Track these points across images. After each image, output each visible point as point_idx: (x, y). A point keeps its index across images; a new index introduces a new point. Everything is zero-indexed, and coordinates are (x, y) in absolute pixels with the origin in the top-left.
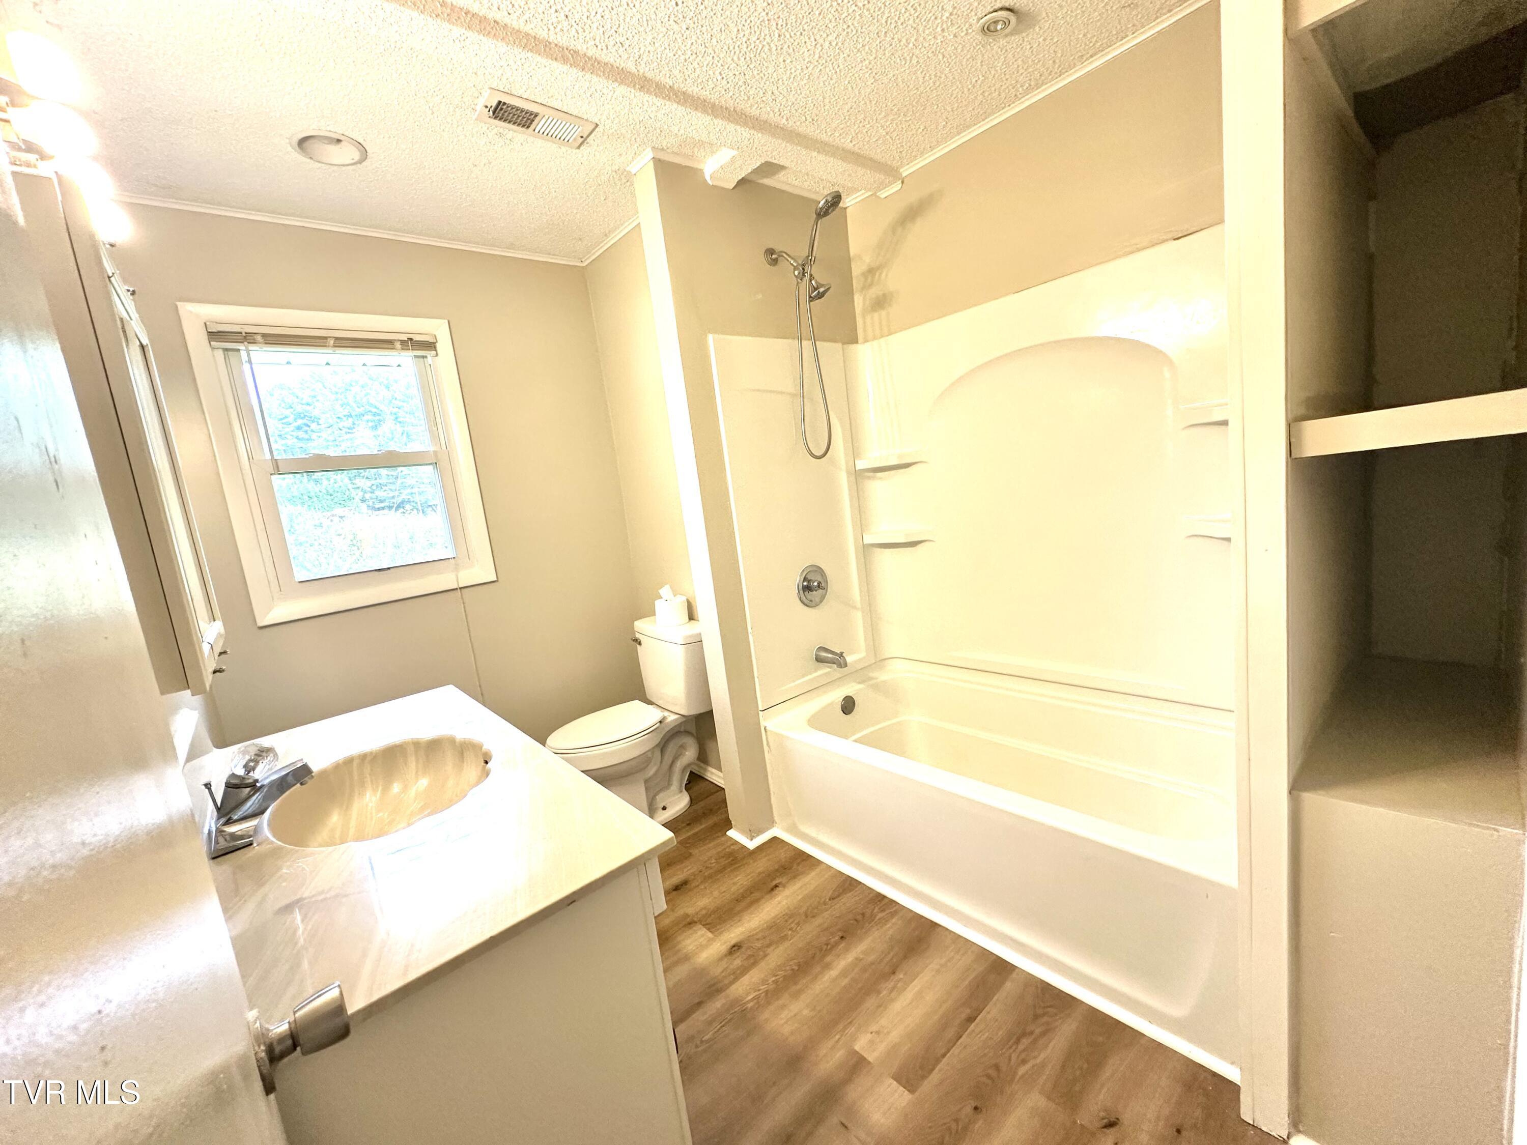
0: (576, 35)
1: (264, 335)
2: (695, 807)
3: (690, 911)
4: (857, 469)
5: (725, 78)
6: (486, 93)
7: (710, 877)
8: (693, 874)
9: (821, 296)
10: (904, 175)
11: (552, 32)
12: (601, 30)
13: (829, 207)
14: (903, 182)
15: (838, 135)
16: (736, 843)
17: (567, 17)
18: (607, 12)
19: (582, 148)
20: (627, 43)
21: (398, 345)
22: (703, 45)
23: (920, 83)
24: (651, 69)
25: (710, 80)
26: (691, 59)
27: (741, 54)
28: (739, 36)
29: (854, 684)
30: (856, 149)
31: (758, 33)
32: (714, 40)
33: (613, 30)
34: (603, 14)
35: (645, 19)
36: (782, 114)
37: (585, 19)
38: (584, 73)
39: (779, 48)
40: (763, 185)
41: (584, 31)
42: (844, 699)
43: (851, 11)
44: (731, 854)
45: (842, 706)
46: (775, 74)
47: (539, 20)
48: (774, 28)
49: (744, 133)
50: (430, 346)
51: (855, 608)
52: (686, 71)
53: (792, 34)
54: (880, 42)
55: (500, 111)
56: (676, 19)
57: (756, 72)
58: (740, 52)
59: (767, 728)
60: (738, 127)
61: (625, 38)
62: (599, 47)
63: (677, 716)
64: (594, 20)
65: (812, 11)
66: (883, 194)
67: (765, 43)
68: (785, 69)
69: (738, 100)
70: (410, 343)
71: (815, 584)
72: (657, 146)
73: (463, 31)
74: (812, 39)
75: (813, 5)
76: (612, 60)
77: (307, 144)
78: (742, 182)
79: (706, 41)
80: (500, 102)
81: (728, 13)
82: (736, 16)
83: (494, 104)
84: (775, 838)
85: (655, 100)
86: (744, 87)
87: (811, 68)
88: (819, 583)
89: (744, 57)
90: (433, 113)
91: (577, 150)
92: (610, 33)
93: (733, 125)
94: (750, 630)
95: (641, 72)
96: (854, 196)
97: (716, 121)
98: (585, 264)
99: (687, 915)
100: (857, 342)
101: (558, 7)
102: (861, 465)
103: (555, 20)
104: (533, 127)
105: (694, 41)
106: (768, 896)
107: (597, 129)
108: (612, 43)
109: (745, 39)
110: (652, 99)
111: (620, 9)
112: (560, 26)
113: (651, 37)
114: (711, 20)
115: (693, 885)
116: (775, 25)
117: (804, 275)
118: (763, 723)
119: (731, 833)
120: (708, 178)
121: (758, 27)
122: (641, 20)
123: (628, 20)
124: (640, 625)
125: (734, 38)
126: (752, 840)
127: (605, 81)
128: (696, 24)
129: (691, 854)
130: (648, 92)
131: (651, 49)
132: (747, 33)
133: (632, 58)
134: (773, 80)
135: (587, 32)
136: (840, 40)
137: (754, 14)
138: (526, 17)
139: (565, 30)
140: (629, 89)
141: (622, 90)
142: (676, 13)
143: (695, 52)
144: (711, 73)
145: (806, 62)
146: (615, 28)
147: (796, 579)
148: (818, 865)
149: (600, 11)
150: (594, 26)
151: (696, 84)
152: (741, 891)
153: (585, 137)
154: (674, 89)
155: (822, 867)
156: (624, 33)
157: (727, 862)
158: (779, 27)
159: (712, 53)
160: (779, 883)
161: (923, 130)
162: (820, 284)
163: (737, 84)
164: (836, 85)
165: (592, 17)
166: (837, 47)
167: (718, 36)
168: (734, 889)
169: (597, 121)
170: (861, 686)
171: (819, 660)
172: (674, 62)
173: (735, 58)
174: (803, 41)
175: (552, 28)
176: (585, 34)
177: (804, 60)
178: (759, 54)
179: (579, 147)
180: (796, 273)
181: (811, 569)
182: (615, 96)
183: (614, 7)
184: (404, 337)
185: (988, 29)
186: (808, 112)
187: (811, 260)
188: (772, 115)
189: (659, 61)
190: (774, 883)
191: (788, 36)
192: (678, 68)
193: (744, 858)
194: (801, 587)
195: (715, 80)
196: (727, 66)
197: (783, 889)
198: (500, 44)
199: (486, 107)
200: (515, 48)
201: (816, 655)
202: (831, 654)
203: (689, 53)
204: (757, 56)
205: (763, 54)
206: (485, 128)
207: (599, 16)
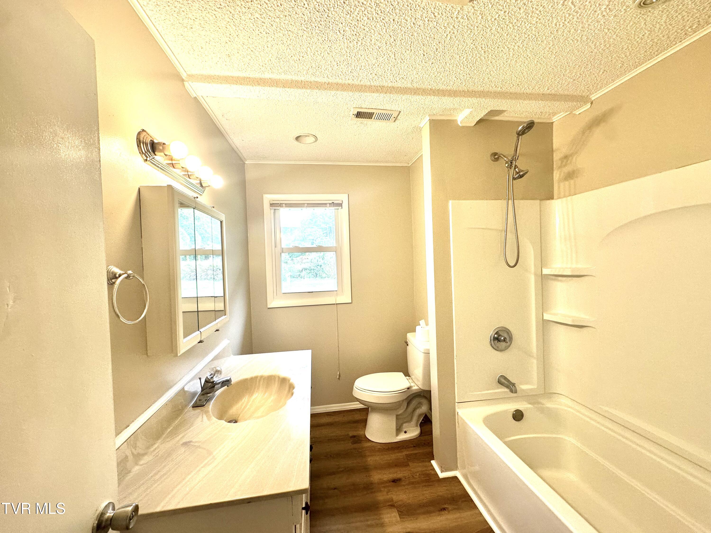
0: (382, 80)
1: (286, 204)
2: (422, 438)
3: (395, 498)
4: (543, 274)
5: (459, 79)
6: (352, 110)
7: (413, 483)
8: (405, 477)
9: (521, 177)
10: (593, 99)
11: (371, 82)
12: (392, 75)
13: (525, 130)
14: (592, 103)
15: (537, 88)
16: (434, 469)
17: (376, 74)
18: (392, 68)
19: (396, 121)
20: (405, 77)
21: (328, 205)
22: (443, 68)
23: (593, 49)
24: (419, 84)
25: (451, 81)
26: (438, 75)
27: (465, 66)
28: (461, 59)
29: (525, 403)
30: (553, 92)
31: (471, 54)
32: (448, 64)
33: (397, 74)
34: (391, 69)
35: (410, 65)
36: (497, 86)
37: (384, 73)
38: (386, 94)
39: (486, 58)
40: (494, 120)
41: (385, 78)
42: (515, 411)
43: (528, 27)
44: (428, 475)
45: (513, 414)
46: (487, 70)
47: (365, 79)
48: (480, 49)
49: (474, 100)
50: (340, 205)
51: (533, 357)
52: (437, 81)
53: (492, 49)
54: (554, 37)
55: (359, 115)
56: (425, 61)
57: (475, 72)
58: (464, 65)
59: (459, 413)
60: (470, 99)
61: (403, 75)
62: (393, 82)
63: (418, 388)
64: (388, 72)
65: (502, 35)
66: (577, 112)
67: (477, 58)
68: (493, 66)
69: (468, 86)
70: (333, 204)
71: (502, 338)
72: (431, 114)
73: (335, 92)
74: (506, 47)
75: (502, 32)
76: (400, 85)
77: (300, 138)
78: (480, 121)
79: (444, 65)
80: (358, 112)
81: (452, 51)
82: (456, 51)
83: (356, 113)
84: (456, 478)
85: (422, 97)
86: (470, 80)
87: (509, 61)
88: (505, 338)
89: (466, 67)
90: (335, 121)
91: (394, 123)
92: (396, 76)
93: (466, 98)
94: (455, 357)
95: (415, 87)
96: (557, 116)
97: (456, 99)
98: (410, 165)
99: (392, 500)
100: (552, 198)
101: (372, 72)
102: (546, 271)
103: (371, 77)
104: (373, 118)
105: (437, 67)
106: (438, 513)
107: (401, 113)
108: (398, 79)
109: (465, 59)
110: (421, 97)
111: (398, 65)
112: (374, 79)
113: (415, 72)
114: (443, 56)
115: (403, 483)
116: (480, 48)
117: (511, 166)
118: (457, 410)
119: (433, 462)
120: (459, 123)
121: (471, 52)
122: (409, 67)
123: (403, 68)
124: (410, 336)
125: (459, 60)
126: (442, 472)
127: (396, 95)
128: (437, 60)
129: (408, 465)
130: (419, 94)
131: (417, 76)
132: (465, 56)
133: (409, 82)
134: (487, 72)
135: (386, 77)
136: (525, 43)
137: (467, 47)
138: (360, 79)
139: (377, 79)
140: (408, 96)
141: (405, 97)
142: (425, 59)
143: (439, 72)
144: (450, 78)
145: (505, 59)
146: (398, 73)
147: (491, 333)
148: (473, 509)
149: (389, 68)
150: (389, 75)
151: (444, 85)
152: (424, 501)
153: (396, 117)
154: (433, 90)
155: (477, 512)
156: (403, 73)
157: (425, 478)
158: (483, 48)
159: (448, 69)
160: (446, 508)
161: (603, 73)
162: (521, 170)
163: (466, 79)
164: (529, 65)
165: (386, 71)
166: (524, 47)
167: (449, 62)
168: (421, 498)
169: (399, 110)
170: (530, 406)
171: (499, 382)
172: (430, 79)
173: (462, 68)
174: (500, 51)
175: (371, 80)
176: (385, 79)
177: (504, 59)
178: (475, 63)
179: (395, 121)
180: (507, 165)
181: (501, 329)
182: (403, 100)
183: (395, 65)
184: (331, 202)
185: (644, 4)
186: (514, 82)
187: (515, 158)
188: (491, 88)
189: (422, 80)
190: (446, 506)
191: (490, 51)
192: (432, 80)
193: (434, 481)
194: (492, 338)
195: (453, 81)
196: (458, 73)
197: (447, 513)
198: (350, 93)
199: (353, 115)
200: (356, 92)
201: (498, 379)
202: (507, 382)
203: (436, 73)
204: (474, 64)
205: (477, 63)
206: (355, 122)
207: (389, 70)
